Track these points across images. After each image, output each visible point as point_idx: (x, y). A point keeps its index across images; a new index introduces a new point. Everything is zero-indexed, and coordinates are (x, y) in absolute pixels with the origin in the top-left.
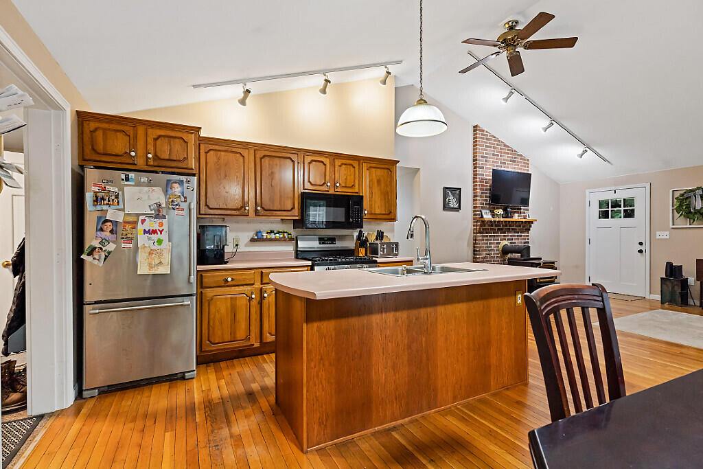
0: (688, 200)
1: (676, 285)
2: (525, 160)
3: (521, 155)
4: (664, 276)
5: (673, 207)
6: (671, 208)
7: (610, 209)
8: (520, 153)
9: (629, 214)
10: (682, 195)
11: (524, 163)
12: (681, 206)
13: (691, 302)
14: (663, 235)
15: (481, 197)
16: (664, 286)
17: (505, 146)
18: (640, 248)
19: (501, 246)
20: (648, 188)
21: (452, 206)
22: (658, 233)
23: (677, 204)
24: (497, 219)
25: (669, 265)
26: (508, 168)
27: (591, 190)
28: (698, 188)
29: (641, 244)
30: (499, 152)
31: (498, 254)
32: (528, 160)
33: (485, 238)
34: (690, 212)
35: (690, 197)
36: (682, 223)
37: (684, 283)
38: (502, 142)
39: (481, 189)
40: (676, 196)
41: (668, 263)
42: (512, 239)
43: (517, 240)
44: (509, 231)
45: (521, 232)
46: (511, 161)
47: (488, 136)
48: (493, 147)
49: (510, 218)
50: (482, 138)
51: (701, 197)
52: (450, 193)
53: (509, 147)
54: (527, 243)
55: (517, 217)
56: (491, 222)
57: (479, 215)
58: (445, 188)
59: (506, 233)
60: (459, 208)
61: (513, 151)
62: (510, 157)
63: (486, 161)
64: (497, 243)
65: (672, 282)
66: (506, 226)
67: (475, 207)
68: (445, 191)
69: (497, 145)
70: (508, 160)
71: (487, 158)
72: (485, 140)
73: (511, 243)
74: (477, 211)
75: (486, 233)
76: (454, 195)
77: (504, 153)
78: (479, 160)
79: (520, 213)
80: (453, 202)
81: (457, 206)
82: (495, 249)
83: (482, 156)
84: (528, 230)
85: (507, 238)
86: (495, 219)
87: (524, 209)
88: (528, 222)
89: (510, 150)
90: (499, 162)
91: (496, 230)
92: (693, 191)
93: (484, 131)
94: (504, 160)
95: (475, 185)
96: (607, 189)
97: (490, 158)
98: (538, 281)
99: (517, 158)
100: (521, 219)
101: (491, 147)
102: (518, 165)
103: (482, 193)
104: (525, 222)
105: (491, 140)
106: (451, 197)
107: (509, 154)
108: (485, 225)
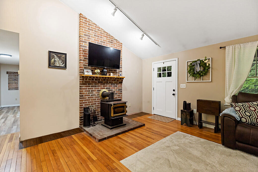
0: (194, 67)
1: (188, 114)
2: (119, 43)
4: (182, 109)
5: (187, 71)
6: (186, 71)
7: (162, 72)
8: (116, 39)
9: (169, 75)
10: (191, 64)
11: (119, 45)
12: (190, 70)
13: (195, 123)
14: (183, 86)
15: (84, 60)
16: (183, 115)
17: (104, 32)
18: (174, 92)
19: (101, 92)
20: (177, 60)
21: (58, 65)
22: (181, 85)
23: (189, 69)
24: (96, 76)
25: (185, 102)
27: (155, 63)
28: (198, 60)
29: (174, 90)
30: (100, 35)
31: (99, 97)
32: (121, 44)
33: (87, 88)
34: (194, 73)
35: (195, 65)
36: (191, 79)
37: (192, 113)
38: (102, 29)
39: (83, 56)
40: (188, 65)
41: (184, 102)
42: (110, 88)
43: (114, 89)
44: (107, 83)
45: (116, 84)
46: (109, 42)
47: (90, 22)
48: (95, 31)
49: (106, 75)
50: (85, 23)
51: (200, 65)
52: (55, 56)
53: (108, 33)
54: (121, 90)
55: (112, 75)
56: (91, 77)
57: (83, 72)
58: (50, 52)
59: (104, 84)
60: (65, 67)
61: (110, 36)
62: (108, 39)
63: (88, 38)
64: (98, 91)
65: (186, 113)
66: (105, 80)
67: (80, 67)
68: (50, 54)
69: (98, 30)
70: (107, 41)
71: (90, 36)
72: (88, 25)
73: (109, 90)
74: (81, 70)
75: (89, 84)
76: (59, 58)
77: (104, 36)
78: (82, 37)
79: (116, 73)
80: (59, 63)
81: (63, 66)
82: (97, 94)
83: (85, 35)
84: (121, 83)
85: (106, 87)
86: (94, 76)
87: (118, 71)
88: (121, 78)
89: (108, 35)
90: (100, 40)
91: (96, 82)
92: (196, 61)
93: (86, 19)
94: (103, 40)
95: (80, 53)
96: (160, 62)
97: (92, 37)
98: (112, 116)
99: (113, 41)
100: (115, 76)
101: (93, 30)
102: (115, 45)
103: (85, 58)
104: (118, 78)
105: (93, 26)
106: (57, 59)
107: (107, 37)
108: (86, 79)
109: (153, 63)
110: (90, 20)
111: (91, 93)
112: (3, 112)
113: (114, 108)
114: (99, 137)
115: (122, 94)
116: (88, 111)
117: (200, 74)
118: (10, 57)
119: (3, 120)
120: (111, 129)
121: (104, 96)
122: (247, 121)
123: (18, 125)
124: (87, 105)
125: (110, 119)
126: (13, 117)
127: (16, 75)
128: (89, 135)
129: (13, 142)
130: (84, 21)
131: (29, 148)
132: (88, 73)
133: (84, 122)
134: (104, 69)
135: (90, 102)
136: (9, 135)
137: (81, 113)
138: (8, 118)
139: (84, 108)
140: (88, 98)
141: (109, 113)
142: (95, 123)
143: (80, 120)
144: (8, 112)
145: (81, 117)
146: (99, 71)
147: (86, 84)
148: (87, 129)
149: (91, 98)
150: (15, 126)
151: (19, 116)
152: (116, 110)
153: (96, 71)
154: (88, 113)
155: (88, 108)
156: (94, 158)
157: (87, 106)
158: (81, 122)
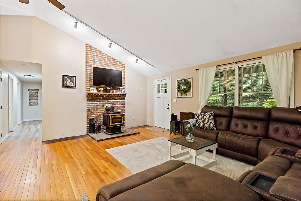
0: (180, 85)
2: (122, 64)
3: (120, 62)
4: (171, 120)
7: (160, 89)
10: (179, 82)
11: (121, 66)
15: (90, 81)
17: (107, 56)
18: (168, 107)
19: (105, 107)
20: (170, 78)
21: (69, 86)
22: (174, 100)
23: (178, 86)
24: (100, 93)
25: (173, 115)
26: (110, 67)
29: (169, 105)
30: (104, 59)
31: (103, 110)
32: (124, 65)
33: (93, 103)
34: (181, 90)
35: (181, 83)
38: (105, 54)
39: (90, 77)
42: (113, 103)
43: (117, 104)
44: (110, 99)
45: (119, 100)
46: (112, 64)
47: (95, 50)
48: (99, 56)
49: (109, 92)
50: (91, 51)
51: (184, 83)
52: (67, 78)
53: (111, 57)
54: (124, 105)
55: (115, 92)
56: (96, 94)
57: (89, 90)
58: (63, 76)
59: (108, 100)
60: (75, 87)
61: (113, 59)
62: (111, 62)
63: (94, 63)
64: (102, 105)
65: (173, 123)
66: (108, 96)
67: (87, 87)
68: (63, 77)
69: (102, 55)
70: (110, 64)
71: (95, 61)
72: (93, 52)
73: (112, 105)
74: (87, 88)
75: (94, 100)
76: (70, 80)
77: (107, 60)
78: (88, 62)
79: (119, 90)
80: (70, 84)
81: (73, 86)
82: (101, 108)
83: (91, 60)
84: (124, 98)
85: (109, 102)
86: (98, 93)
87: (121, 88)
88: (123, 95)
89: (111, 58)
90: (104, 64)
91: (101, 98)
92: (182, 80)
93: (92, 47)
94: (107, 63)
95: (87, 75)
96: (159, 79)
97: (97, 61)
98: (110, 125)
99: (117, 63)
100: (118, 93)
101: (97, 56)
102: (118, 67)
103: (91, 79)
104: (121, 95)
105: (98, 52)
106: (68, 81)
107: (111, 60)
108: (92, 96)
109: (154, 81)
110: (95, 48)
111: (97, 107)
112: (26, 125)
113: (112, 119)
114: (98, 139)
115: (125, 108)
116: (93, 121)
117: (184, 91)
118: (32, 77)
119: (27, 130)
120: (109, 135)
121: (107, 110)
122: (198, 126)
123: (39, 133)
124: (93, 116)
125: (109, 127)
126: (35, 128)
127: (35, 92)
128: (92, 138)
129: (37, 141)
130: (90, 50)
131: (49, 144)
132: (93, 91)
133: (90, 130)
134: (108, 87)
135: (96, 114)
136: (34, 138)
137: (87, 123)
138: (31, 128)
139: (90, 119)
140: (94, 111)
141: (108, 123)
142: (99, 132)
143: (87, 128)
144: (29, 124)
145: (88, 126)
146: (102, 89)
147: (92, 100)
148: (91, 135)
149: (96, 111)
150: (37, 133)
151: (39, 127)
152: (114, 120)
153: (100, 89)
154: (93, 123)
155: (93, 119)
156: (90, 148)
157: (93, 118)
158: (88, 130)
